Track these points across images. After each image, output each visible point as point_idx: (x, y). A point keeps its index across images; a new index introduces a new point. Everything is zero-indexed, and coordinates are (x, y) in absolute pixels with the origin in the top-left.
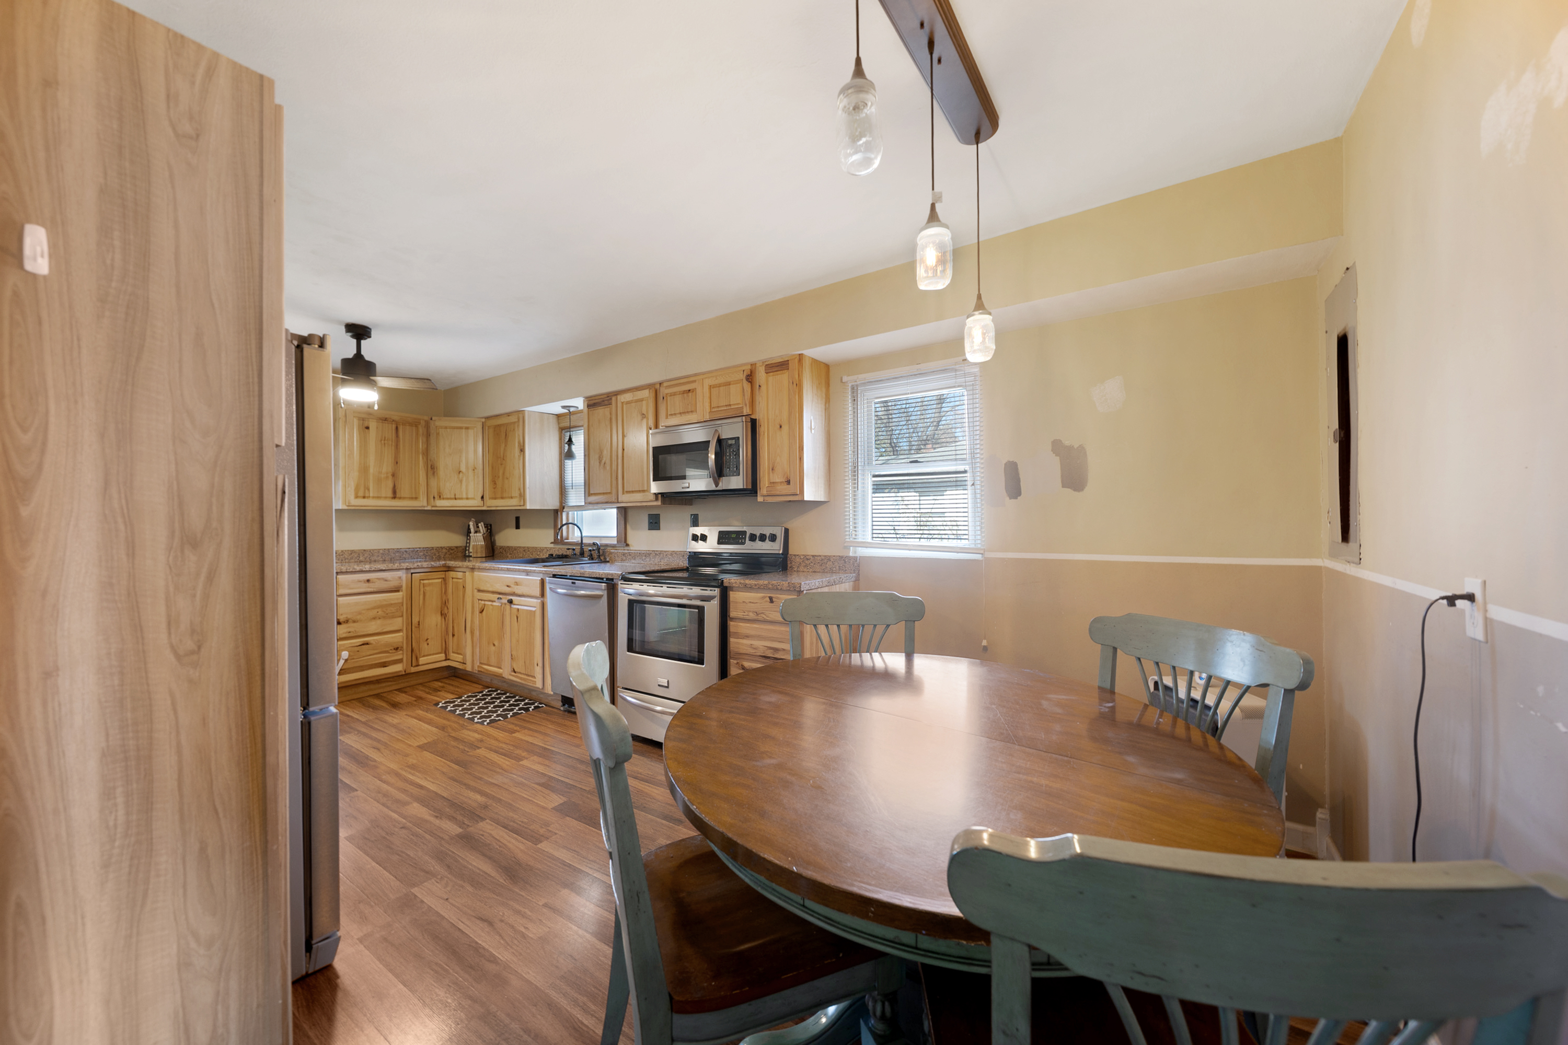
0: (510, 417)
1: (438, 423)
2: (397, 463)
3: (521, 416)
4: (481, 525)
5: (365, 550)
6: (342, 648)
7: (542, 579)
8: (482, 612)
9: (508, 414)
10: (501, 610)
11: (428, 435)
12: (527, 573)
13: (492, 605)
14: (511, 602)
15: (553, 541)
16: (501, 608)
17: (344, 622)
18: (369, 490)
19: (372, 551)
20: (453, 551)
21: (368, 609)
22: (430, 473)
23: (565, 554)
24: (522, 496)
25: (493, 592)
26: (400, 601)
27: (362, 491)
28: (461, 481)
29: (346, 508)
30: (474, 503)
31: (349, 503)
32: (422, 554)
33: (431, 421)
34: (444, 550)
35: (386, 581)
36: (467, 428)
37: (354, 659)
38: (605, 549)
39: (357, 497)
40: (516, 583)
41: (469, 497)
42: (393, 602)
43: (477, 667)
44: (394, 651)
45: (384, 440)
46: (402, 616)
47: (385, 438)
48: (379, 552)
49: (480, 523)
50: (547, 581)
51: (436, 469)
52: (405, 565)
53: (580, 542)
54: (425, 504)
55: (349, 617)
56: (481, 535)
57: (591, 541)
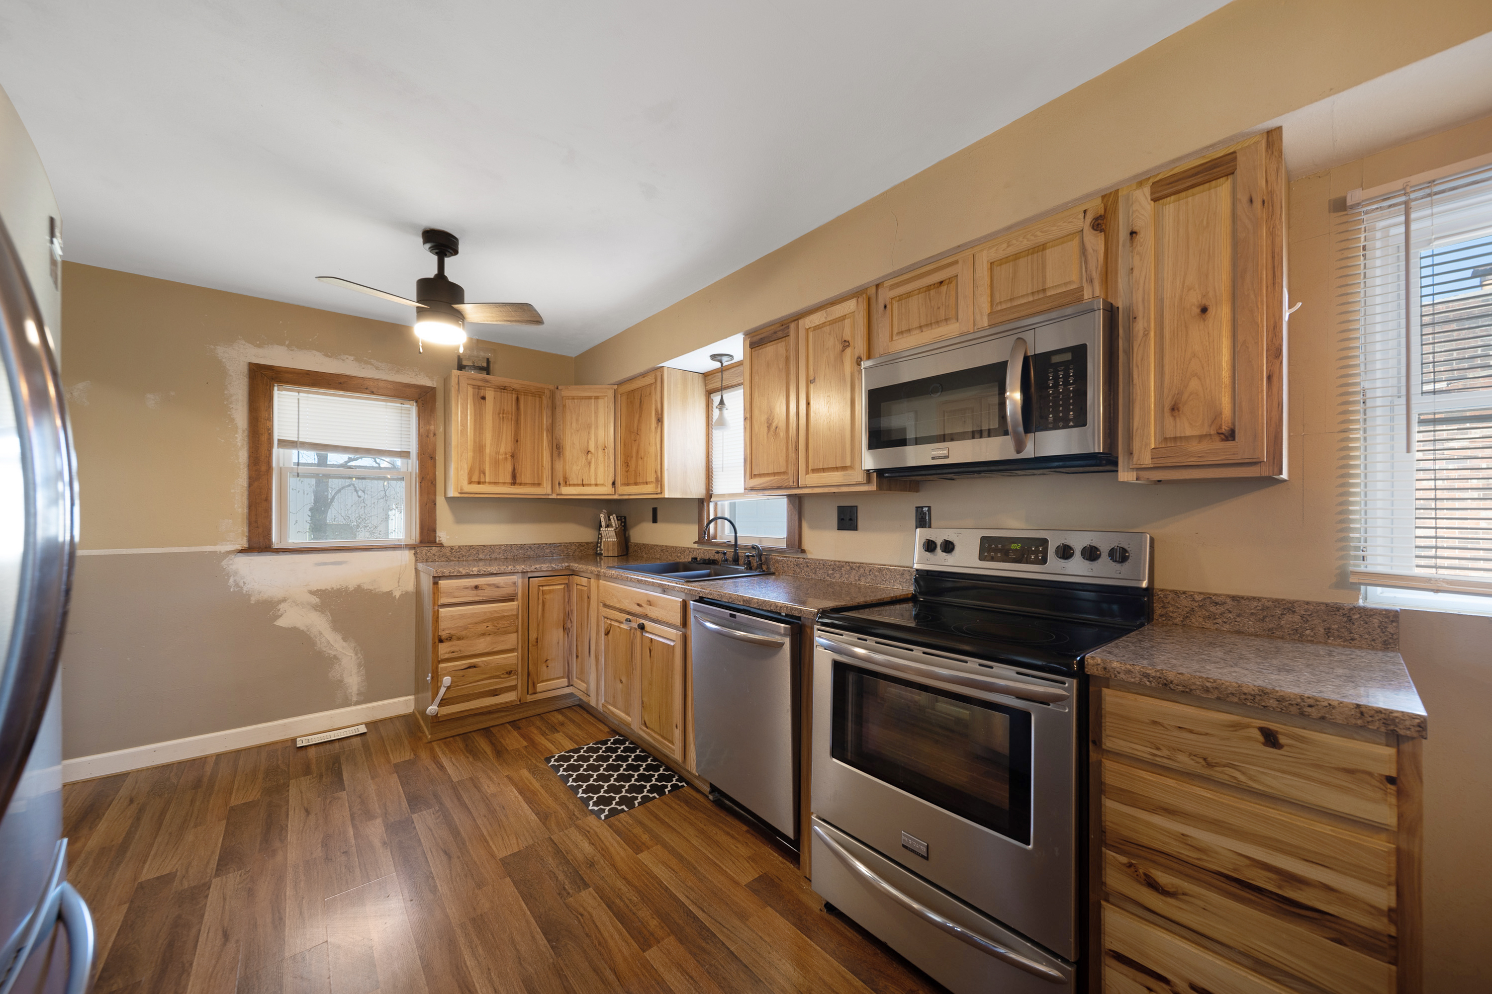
0: (646, 378)
1: (566, 393)
2: (517, 441)
3: (659, 374)
4: (613, 518)
5: (484, 546)
6: (444, 672)
7: (683, 600)
8: (607, 634)
9: (644, 375)
10: (630, 636)
11: (553, 408)
12: (665, 590)
13: (619, 627)
14: (642, 627)
15: (697, 540)
16: (630, 633)
17: (447, 639)
18: (484, 474)
19: (492, 547)
20: (584, 548)
21: (476, 623)
22: (555, 453)
23: (712, 558)
24: (659, 481)
25: (622, 611)
26: (515, 613)
27: (476, 475)
28: (590, 463)
29: (459, 495)
30: (604, 491)
31: (461, 489)
32: (548, 551)
33: (556, 390)
34: (574, 547)
35: (498, 587)
36: (597, 398)
37: (458, 686)
38: (769, 555)
39: (470, 482)
40: (649, 601)
41: (598, 483)
42: (506, 614)
43: (601, 705)
44: (507, 676)
45: (503, 414)
46: (517, 631)
47: (504, 410)
48: (500, 548)
49: (612, 515)
50: (692, 607)
51: (561, 448)
52: (520, 568)
53: (733, 542)
54: (549, 491)
55: (453, 632)
56: (613, 529)
57: (750, 543)
